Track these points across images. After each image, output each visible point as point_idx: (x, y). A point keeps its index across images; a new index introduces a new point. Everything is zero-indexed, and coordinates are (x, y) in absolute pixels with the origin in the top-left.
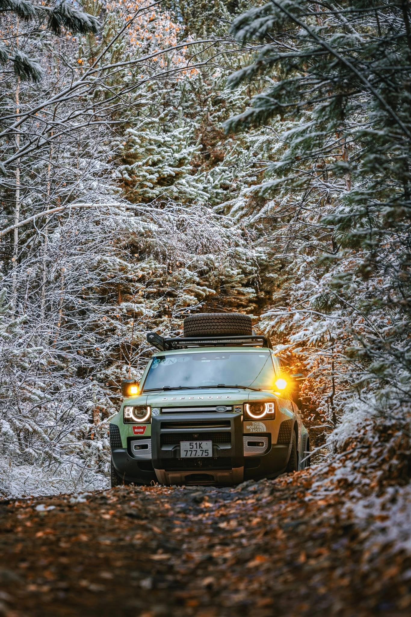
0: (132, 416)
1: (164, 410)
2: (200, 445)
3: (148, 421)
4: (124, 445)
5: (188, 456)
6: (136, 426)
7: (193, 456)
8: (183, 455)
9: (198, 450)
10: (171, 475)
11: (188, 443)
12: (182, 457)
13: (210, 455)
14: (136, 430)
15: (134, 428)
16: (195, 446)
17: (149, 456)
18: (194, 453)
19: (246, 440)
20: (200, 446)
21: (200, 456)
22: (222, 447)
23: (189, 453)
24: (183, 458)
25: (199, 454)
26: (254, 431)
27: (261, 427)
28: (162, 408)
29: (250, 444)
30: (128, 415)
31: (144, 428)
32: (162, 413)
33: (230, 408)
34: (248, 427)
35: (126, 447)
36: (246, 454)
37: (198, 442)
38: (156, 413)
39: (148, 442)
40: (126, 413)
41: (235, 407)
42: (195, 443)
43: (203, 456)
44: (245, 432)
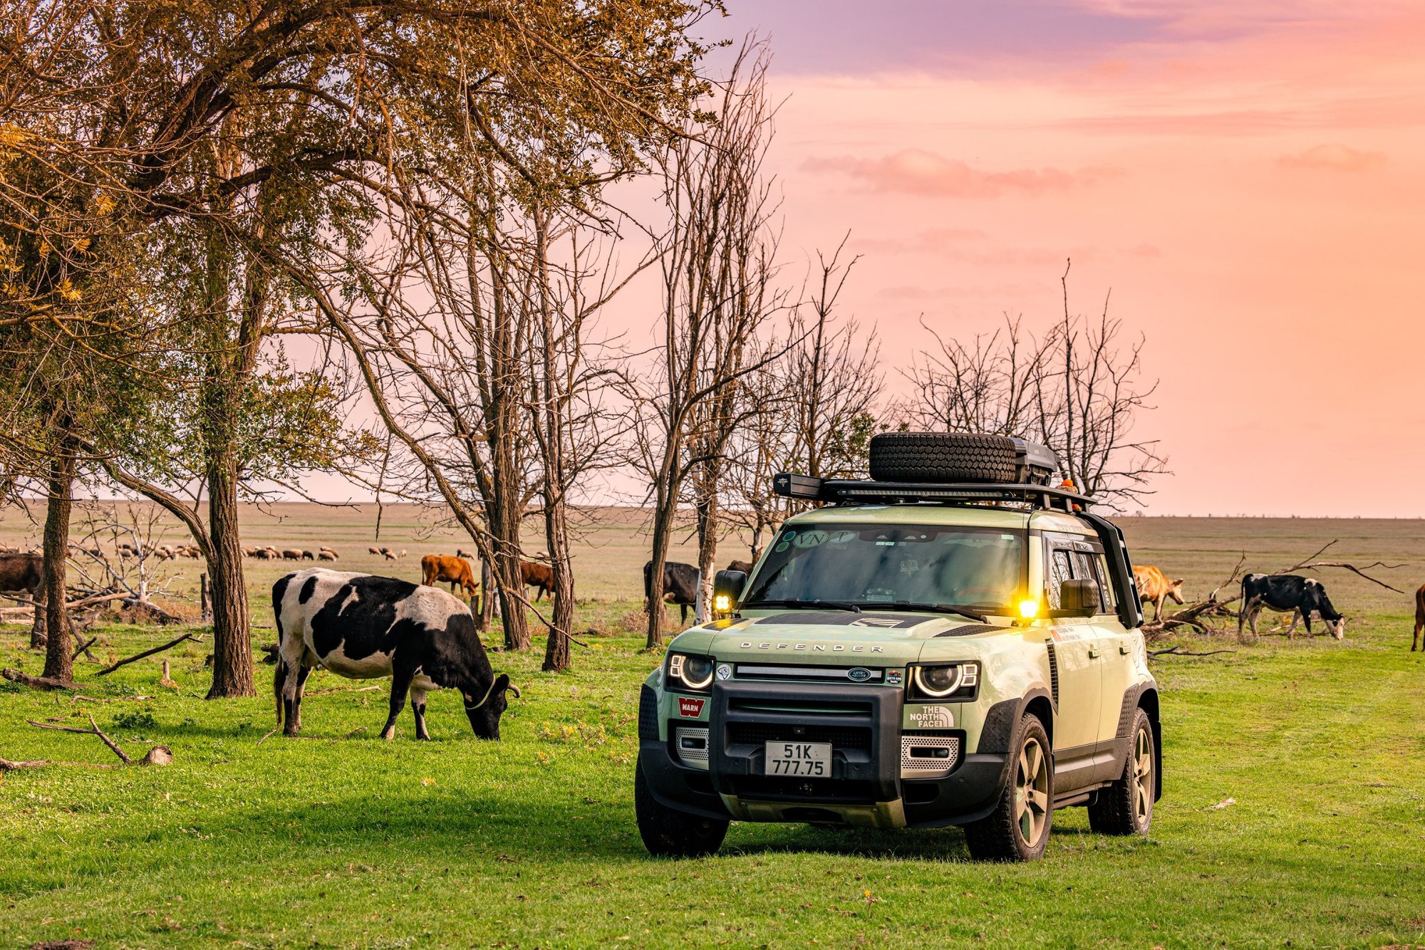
0: (681, 675)
1: (741, 670)
2: (806, 750)
3: (708, 691)
4: (663, 736)
5: (781, 772)
6: (687, 697)
7: (791, 773)
8: (770, 769)
9: (803, 761)
10: (751, 807)
11: (781, 745)
12: (767, 773)
13: (827, 773)
14: (684, 707)
15: (682, 702)
16: (795, 753)
17: (704, 764)
18: (793, 766)
19: (907, 743)
20: (806, 753)
21: (805, 775)
22: (851, 760)
23: (783, 766)
24: (770, 777)
25: (803, 770)
26: (926, 726)
27: (942, 717)
28: (737, 664)
29: (916, 752)
30: (675, 671)
31: (700, 704)
32: (736, 675)
33: (876, 674)
34: (913, 717)
35: (666, 740)
36: (905, 773)
37: (802, 745)
38: (724, 673)
39: (704, 734)
40: (673, 666)
41: (888, 671)
42: (795, 745)
43: (813, 774)
44: (906, 726)
